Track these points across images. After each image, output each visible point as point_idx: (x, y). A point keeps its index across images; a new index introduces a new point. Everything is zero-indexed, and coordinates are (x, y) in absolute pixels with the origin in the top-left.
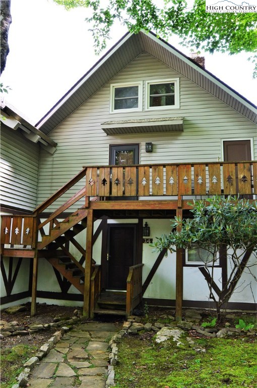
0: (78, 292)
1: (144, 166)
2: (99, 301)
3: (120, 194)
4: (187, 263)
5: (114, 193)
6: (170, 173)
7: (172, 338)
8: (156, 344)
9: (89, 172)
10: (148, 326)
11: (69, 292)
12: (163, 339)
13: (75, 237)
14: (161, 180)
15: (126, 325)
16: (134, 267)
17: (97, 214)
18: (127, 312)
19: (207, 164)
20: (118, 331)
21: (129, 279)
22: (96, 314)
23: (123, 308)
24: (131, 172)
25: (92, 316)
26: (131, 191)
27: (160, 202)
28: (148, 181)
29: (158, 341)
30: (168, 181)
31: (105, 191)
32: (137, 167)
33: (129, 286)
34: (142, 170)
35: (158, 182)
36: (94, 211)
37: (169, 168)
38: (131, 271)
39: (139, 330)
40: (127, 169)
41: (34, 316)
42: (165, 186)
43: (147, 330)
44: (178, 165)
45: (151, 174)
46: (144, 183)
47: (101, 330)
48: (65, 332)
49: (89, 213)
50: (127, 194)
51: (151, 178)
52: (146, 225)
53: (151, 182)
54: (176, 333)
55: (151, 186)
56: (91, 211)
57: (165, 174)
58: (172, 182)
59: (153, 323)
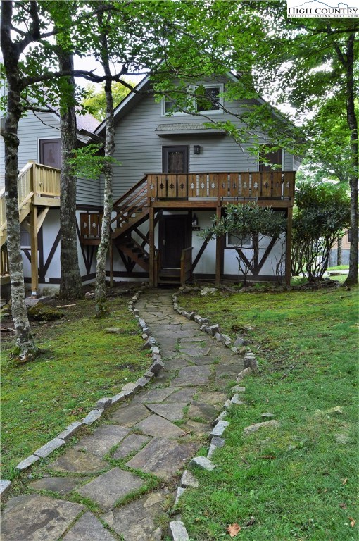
0: (142, 270)
1: (193, 174)
2: (160, 275)
3: (174, 196)
4: (227, 245)
5: (170, 195)
6: (212, 180)
7: (210, 292)
8: (201, 296)
9: (150, 178)
10: (196, 288)
11: (133, 271)
12: (205, 293)
13: (138, 228)
14: (205, 185)
15: (181, 288)
16: (186, 249)
17: (156, 210)
18: (182, 282)
19: (240, 173)
20: (176, 292)
21: (182, 259)
22: (159, 284)
23: (178, 279)
24: (182, 179)
25: (156, 285)
26: (182, 193)
27: (205, 202)
28: (195, 186)
29: (201, 294)
30: (210, 186)
31: (162, 193)
32: (187, 175)
33: (182, 264)
34: (190, 177)
35: (203, 187)
36: (155, 208)
37: (212, 176)
38: (184, 253)
39: (190, 291)
40: (179, 176)
41: (113, 287)
42: (208, 190)
43: (195, 291)
44: (218, 174)
45: (197, 180)
46: (192, 187)
47: (164, 292)
48: (141, 294)
49: (150, 210)
50: (179, 196)
51: (197, 184)
52: (195, 216)
53: (198, 187)
54: (213, 290)
55: (197, 190)
56: (152, 209)
57: (208, 180)
58: (213, 187)
59: (199, 287)
